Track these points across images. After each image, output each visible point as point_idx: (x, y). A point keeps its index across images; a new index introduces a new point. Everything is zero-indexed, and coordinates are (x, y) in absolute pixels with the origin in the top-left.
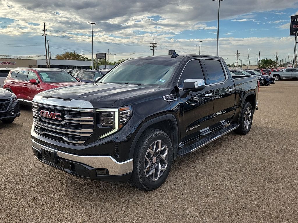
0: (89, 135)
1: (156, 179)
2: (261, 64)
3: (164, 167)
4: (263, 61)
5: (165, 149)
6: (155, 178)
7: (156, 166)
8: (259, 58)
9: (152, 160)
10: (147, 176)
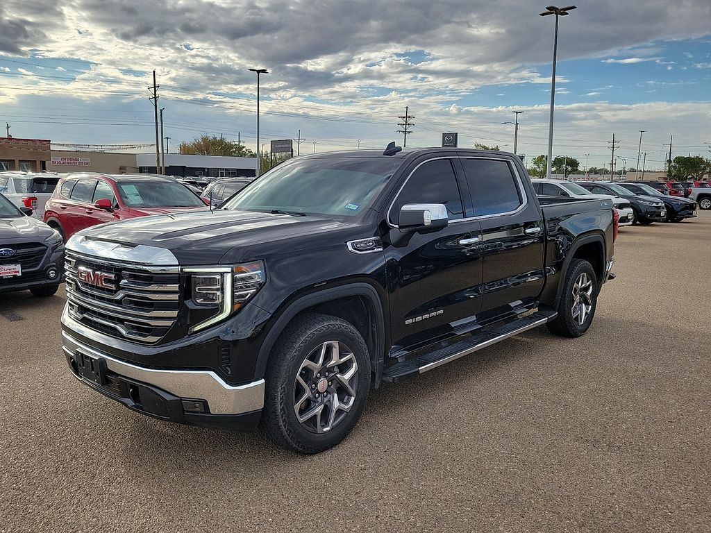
0: (169, 323)
1: (325, 429)
2: (675, 167)
3: (346, 403)
4: (678, 160)
5: (350, 361)
6: (323, 427)
7: (326, 400)
8: (670, 153)
9: (316, 386)
10: (302, 419)
